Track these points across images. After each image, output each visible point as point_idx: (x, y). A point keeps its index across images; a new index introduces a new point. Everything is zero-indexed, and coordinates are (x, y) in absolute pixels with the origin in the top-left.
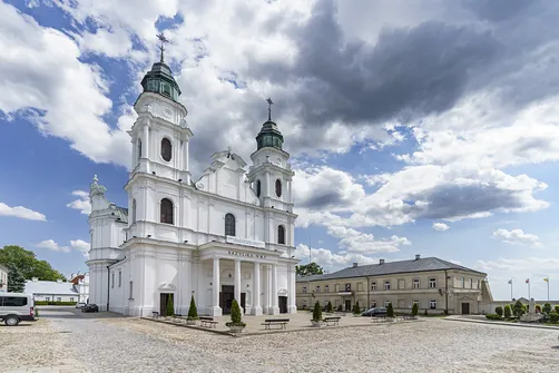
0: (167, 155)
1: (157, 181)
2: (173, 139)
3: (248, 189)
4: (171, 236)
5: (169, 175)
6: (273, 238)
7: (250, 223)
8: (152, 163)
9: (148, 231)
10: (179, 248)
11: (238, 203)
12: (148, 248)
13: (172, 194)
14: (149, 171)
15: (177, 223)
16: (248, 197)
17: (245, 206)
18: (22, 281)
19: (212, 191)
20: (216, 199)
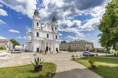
0: (38, 25)
1: (36, 30)
2: (38, 22)
3: (51, 29)
4: (39, 39)
5: (38, 29)
6: (55, 38)
7: (51, 35)
8: (35, 27)
9: (35, 38)
10: (39, 40)
11: (49, 32)
12: (35, 41)
13: (38, 32)
14: (35, 28)
15: (39, 37)
16: (51, 31)
17: (50, 32)
18: (15, 46)
19: (45, 30)
20: (45, 32)
